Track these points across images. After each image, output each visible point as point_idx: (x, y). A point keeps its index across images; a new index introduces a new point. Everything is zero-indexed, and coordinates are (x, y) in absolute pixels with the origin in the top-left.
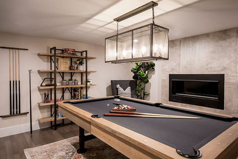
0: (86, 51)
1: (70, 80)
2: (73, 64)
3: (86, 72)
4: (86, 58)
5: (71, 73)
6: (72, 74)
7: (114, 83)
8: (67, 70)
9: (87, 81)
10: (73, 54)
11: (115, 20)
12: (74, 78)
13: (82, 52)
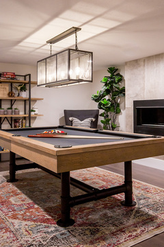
0: (30, 75)
1: (9, 109)
2: (14, 91)
3: (30, 99)
4: (30, 83)
5: (11, 100)
6: (12, 102)
7: (68, 114)
8: (6, 97)
9: (31, 111)
10: (12, 79)
11: (48, 42)
12: (14, 107)
13: (25, 76)
